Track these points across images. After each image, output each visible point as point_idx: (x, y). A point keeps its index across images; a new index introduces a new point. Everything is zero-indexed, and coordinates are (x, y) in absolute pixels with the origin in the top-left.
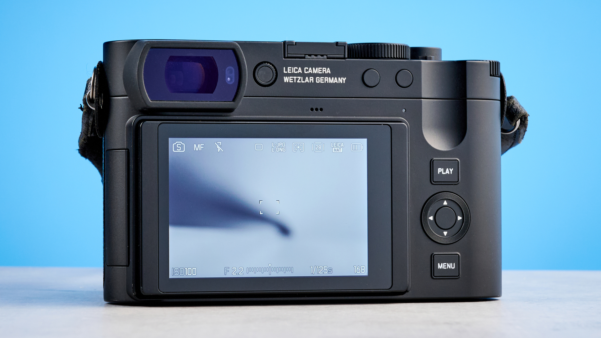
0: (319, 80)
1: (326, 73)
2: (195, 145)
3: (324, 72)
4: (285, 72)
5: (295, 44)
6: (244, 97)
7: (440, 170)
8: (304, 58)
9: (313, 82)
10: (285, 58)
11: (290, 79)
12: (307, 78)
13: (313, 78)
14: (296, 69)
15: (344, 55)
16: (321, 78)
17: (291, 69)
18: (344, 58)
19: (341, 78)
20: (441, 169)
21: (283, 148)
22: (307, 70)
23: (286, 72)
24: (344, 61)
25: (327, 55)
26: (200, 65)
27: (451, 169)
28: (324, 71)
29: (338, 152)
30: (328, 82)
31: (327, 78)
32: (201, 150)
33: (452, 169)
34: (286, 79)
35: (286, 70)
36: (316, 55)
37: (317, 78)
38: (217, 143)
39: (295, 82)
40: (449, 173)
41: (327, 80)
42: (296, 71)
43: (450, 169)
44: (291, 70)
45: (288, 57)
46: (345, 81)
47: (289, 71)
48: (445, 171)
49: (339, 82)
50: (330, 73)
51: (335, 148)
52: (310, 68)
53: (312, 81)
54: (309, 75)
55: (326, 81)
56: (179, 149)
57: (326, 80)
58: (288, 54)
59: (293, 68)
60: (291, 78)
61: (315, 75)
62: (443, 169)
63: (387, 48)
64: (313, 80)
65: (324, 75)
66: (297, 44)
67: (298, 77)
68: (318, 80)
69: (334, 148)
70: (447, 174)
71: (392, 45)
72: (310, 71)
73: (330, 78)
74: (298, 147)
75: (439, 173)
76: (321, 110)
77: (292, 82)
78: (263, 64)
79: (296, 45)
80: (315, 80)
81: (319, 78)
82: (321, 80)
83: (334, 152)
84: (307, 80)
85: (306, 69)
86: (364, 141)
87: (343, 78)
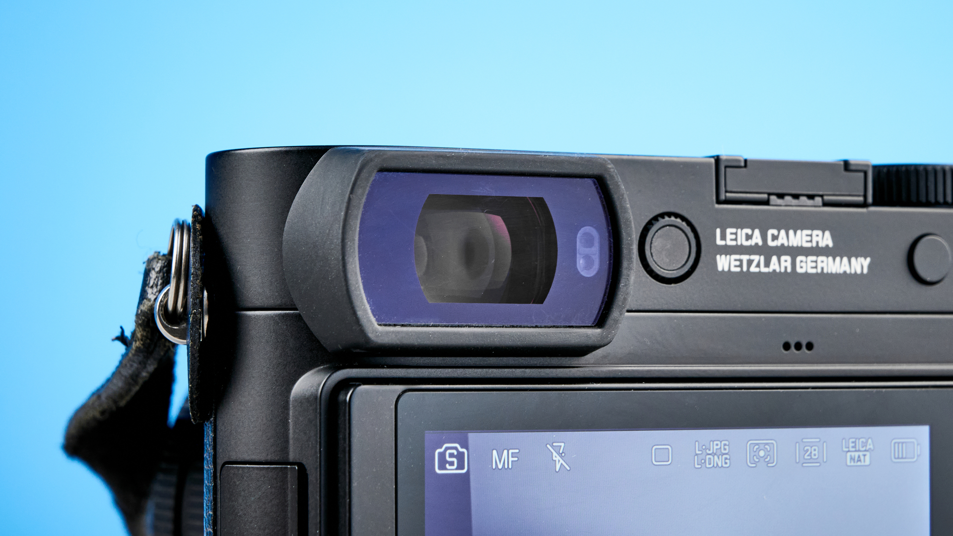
0: (803, 264)
1: (820, 245)
2: (495, 452)
3: (818, 242)
4: (719, 242)
5: (743, 164)
6: (628, 311)
8: (767, 203)
9: (789, 270)
10: (719, 202)
11: (733, 263)
12: (774, 259)
13: (788, 258)
14: (747, 235)
15: (865, 196)
16: (810, 258)
17: (736, 234)
18: (864, 205)
19: (859, 259)
21: (724, 456)
22: (775, 238)
23: (723, 243)
24: (864, 212)
25: (822, 196)
26: (499, 221)
28: (818, 239)
29: (859, 463)
30: (825, 271)
31: (825, 259)
32: (510, 467)
34: (724, 263)
35: (723, 237)
36: (796, 196)
37: (799, 259)
38: (552, 446)
39: (745, 269)
41: (824, 265)
42: (747, 240)
45: (727, 202)
46: (870, 267)
47: (731, 240)
49: (853, 271)
51: (853, 454)
52: (783, 233)
53: (786, 268)
54: (780, 251)
55: (822, 268)
56: (452, 464)
57: (822, 265)
58: (726, 192)
59: (739, 231)
60: (736, 260)
61: (795, 252)
64: (789, 265)
65: (817, 251)
66: (748, 163)
67: (752, 257)
69: (849, 454)
72: (782, 240)
73: (830, 259)
74: (762, 453)
76: (810, 346)
77: (738, 269)
78: (663, 218)
79: (745, 166)
80: (794, 264)
81: (804, 259)
82: (810, 264)
83: (849, 463)
84: (774, 264)
85: (773, 235)
86: (923, 433)
87: (863, 259)
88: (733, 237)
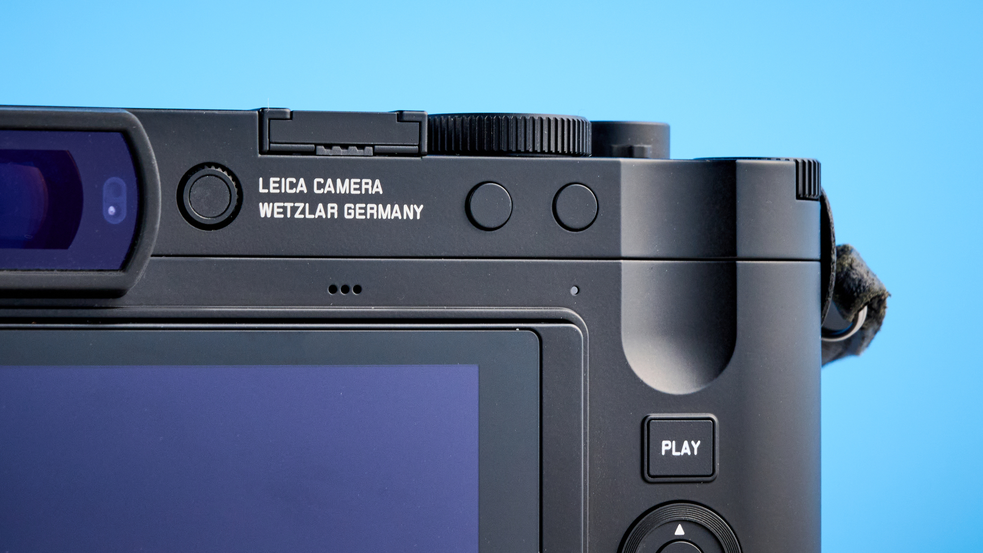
0: (352, 211)
1: (370, 192)
3: (367, 190)
4: (261, 190)
5: (288, 116)
6: (152, 256)
7: (667, 445)
8: (314, 153)
9: (336, 216)
10: (262, 152)
11: (276, 210)
12: (320, 206)
13: (335, 205)
14: (291, 183)
15: (420, 146)
16: (358, 206)
17: (280, 182)
18: (419, 154)
20: (669, 442)
22: (320, 186)
23: (266, 191)
24: (419, 160)
25: (373, 146)
26: (35, 171)
27: (696, 443)
28: (367, 187)
30: (375, 217)
31: (374, 206)
33: (699, 442)
34: (265, 210)
35: (266, 185)
36: (345, 146)
37: (347, 206)
39: (289, 216)
40: (689, 453)
41: (374, 212)
42: (291, 188)
43: (693, 442)
44: (277, 185)
45: (271, 152)
46: (422, 213)
47: (274, 188)
48: (679, 449)
49: (405, 217)
50: (381, 192)
52: (329, 181)
53: (332, 214)
54: (327, 199)
55: (372, 215)
57: (372, 211)
58: (270, 143)
59: (283, 180)
60: (278, 207)
61: (342, 200)
62: (674, 442)
63: (531, 128)
64: (335, 211)
65: (366, 198)
66: (294, 115)
67: (297, 205)
68: (350, 211)
70: (686, 454)
71: (544, 118)
72: (329, 187)
73: (380, 206)
75: (663, 453)
76: (358, 289)
77: (282, 216)
78: (203, 168)
79: (291, 118)
80: (341, 211)
81: (352, 206)
82: (358, 211)
84: (320, 211)
85: (319, 183)
86: (471, 371)
87: (415, 206)
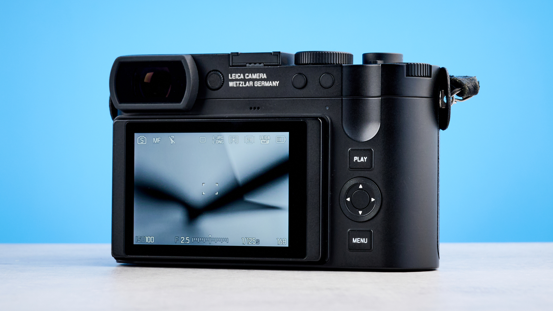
1: (262, 78)
2: (154, 138)
3: (262, 77)
4: (230, 78)
7: (356, 158)
8: (245, 66)
9: (252, 86)
10: (230, 66)
11: (234, 84)
12: (247, 82)
13: (252, 82)
14: (239, 75)
15: (278, 63)
16: (259, 82)
17: (235, 75)
19: (275, 82)
20: (356, 157)
21: (222, 140)
22: (248, 76)
24: (278, 68)
28: (262, 76)
29: (265, 143)
30: (264, 86)
31: (264, 82)
32: (158, 143)
33: (366, 157)
35: (231, 76)
36: (255, 63)
37: (255, 82)
38: (170, 137)
39: (238, 86)
40: (363, 161)
41: (264, 84)
42: (239, 77)
43: (364, 157)
45: (233, 66)
46: (279, 84)
48: (360, 159)
49: (273, 85)
50: (266, 78)
51: (263, 140)
52: (250, 74)
53: (251, 85)
54: (249, 80)
55: (263, 85)
56: (142, 141)
57: (263, 84)
58: (233, 63)
60: (235, 83)
61: (254, 80)
62: (358, 157)
64: (252, 84)
65: (261, 80)
67: (240, 82)
68: (256, 84)
69: (262, 140)
70: (362, 161)
72: (250, 77)
73: (266, 82)
74: (234, 140)
75: (355, 161)
76: (258, 108)
77: (236, 86)
78: (213, 72)
79: (241, 55)
80: (254, 84)
81: (257, 82)
82: (259, 84)
83: (262, 143)
84: (247, 84)
85: (247, 75)
86: (287, 134)
87: (276, 82)
88: (234, 76)
